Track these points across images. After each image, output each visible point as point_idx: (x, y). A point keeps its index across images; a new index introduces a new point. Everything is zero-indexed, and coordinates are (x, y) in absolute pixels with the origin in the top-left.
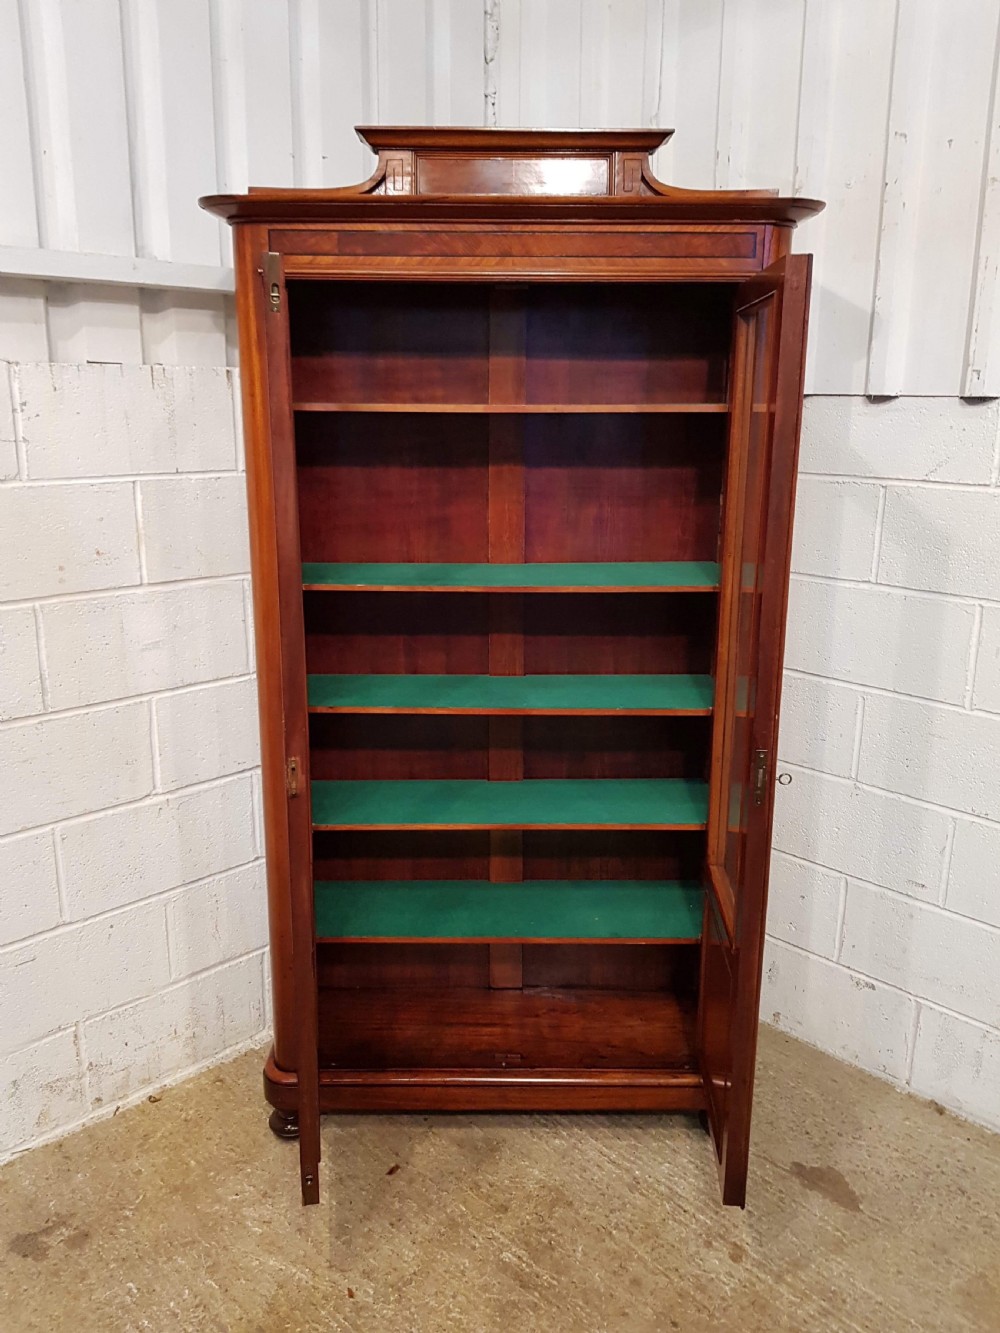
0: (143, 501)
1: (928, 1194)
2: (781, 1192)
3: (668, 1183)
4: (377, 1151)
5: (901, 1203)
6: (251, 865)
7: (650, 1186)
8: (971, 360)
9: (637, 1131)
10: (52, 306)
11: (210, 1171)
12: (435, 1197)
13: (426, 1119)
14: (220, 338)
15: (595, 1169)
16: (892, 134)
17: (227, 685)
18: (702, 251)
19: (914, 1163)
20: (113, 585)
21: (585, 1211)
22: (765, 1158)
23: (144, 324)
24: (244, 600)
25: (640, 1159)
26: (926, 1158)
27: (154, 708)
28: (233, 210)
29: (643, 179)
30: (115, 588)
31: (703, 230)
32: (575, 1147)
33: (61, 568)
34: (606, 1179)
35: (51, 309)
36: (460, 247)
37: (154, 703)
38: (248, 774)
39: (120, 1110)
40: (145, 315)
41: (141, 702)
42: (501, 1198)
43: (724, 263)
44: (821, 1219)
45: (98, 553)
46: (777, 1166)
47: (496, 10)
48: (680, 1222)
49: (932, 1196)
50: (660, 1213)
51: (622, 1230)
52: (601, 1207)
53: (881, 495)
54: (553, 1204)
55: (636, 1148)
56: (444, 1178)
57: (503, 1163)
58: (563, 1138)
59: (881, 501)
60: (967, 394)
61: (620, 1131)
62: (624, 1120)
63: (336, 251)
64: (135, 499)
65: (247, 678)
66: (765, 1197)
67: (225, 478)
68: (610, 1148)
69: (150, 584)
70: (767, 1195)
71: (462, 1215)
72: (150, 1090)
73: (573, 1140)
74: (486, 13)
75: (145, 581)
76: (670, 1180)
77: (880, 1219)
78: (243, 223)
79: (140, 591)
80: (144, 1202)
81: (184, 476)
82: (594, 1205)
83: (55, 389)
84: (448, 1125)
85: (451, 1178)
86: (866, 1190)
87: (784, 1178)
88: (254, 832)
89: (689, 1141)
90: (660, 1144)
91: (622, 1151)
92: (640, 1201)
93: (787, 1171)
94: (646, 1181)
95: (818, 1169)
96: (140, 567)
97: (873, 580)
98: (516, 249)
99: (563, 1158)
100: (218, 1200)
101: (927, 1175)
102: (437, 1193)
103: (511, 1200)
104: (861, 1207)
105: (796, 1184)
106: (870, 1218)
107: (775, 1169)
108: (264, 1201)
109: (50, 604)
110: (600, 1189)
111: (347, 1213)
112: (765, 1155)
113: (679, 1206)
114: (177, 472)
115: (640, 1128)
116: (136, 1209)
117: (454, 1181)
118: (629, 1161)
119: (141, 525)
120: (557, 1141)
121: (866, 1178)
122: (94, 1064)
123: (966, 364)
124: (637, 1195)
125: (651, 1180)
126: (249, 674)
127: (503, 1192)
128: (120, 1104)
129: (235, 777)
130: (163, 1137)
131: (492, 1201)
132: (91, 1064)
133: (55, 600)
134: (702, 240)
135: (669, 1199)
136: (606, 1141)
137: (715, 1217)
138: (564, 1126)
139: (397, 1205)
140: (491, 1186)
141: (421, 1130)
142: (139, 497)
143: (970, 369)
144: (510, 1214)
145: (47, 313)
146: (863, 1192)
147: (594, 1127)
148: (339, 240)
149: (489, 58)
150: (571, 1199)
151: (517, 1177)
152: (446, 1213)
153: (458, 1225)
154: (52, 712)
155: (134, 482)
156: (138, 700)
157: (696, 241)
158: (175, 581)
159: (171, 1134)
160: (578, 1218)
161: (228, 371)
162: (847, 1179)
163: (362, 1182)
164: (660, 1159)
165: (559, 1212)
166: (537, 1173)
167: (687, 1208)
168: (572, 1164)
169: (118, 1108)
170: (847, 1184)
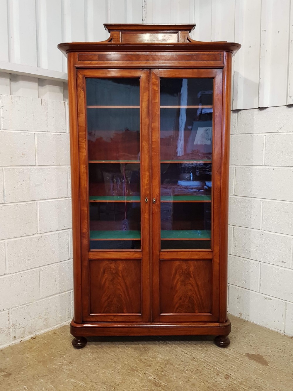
0: (37, 139)
1: (291, 361)
2: (242, 361)
3: (204, 359)
4: (107, 351)
5: (282, 363)
6: (67, 261)
7: (198, 359)
8: (288, 94)
9: (194, 345)
10: (12, 82)
11: (52, 357)
12: (127, 363)
13: (124, 343)
14: (62, 95)
15: (180, 355)
16: (262, 31)
17: (61, 200)
18: (205, 59)
19: (286, 353)
20: (27, 165)
21: (177, 366)
22: (237, 352)
23: (39, 90)
24: (67, 174)
25: (195, 352)
26: (290, 352)
27: (38, 205)
28: (68, 48)
29: (188, 39)
30: (27, 166)
31: (205, 53)
32: (173, 349)
33: (11, 158)
34: (184, 358)
35: (11, 82)
36: (134, 58)
37: (38, 204)
38: (67, 230)
39: (22, 341)
40: (39, 87)
41: (34, 203)
42: (149, 363)
43: (212, 62)
44: (255, 368)
45: (23, 154)
46: (240, 354)
47: (146, 6)
48: (208, 369)
49: (292, 361)
50: (201, 367)
51: (189, 371)
52: (182, 365)
53: (265, 138)
54: (166, 364)
55: (194, 350)
56: (130, 358)
57: (149, 354)
58: (169, 347)
59: (265, 140)
60: (288, 104)
61: (188, 345)
62: (190, 342)
63: (98, 60)
64: (35, 139)
65: (68, 198)
66: (236, 362)
67: (62, 135)
68: (185, 350)
69: (38, 165)
70: (237, 361)
71: (136, 367)
72: (32, 336)
73: (173, 348)
74: (142, 7)
75: (37, 164)
76: (205, 358)
77: (275, 368)
78: (70, 52)
79: (35, 167)
80: (30, 366)
81: (50, 133)
82: (180, 364)
83: (12, 103)
84: (131, 344)
85: (132, 358)
86: (270, 360)
87: (243, 357)
88: (68, 250)
89: (211, 348)
90: (202, 349)
91: (189, 350)
92: (195, 363)
93: (244, 355)
94: (197, 358)
95: (254, 355)
96: (36, 160)
97: (263, 165)
98: (151, 59)
99: (169, 352)
100: (55, 364)
101: (290, 356)
102: (127, 362)
103: (152, 363)
104: (269, 365)
105: (247, 359)
106: (272, 367)
107: (240, 355)
108: (69, 364)
109: (8, 168)
110: (181, 360)
111: (97, 367)
112: (237, 351)
113: (208, 365)
114: (48, 132)
115: (195, 344)
116: (27, 367)
117: (133, 359)
118: (191, 353)
119: (36, 147)
120: (167, 348)
121: (270, 357)
122: (14, 324)
123: (287, 95)
124: (194, 362)
125: (198, 358)
126: (68, 197)
127: (149, 361)
128: (22, 339)
129: (63, 231)
130: (36, 348)
131: (146, 364)
132: (13, 324)
133: (9, 167)
134: (205, 56)
135: (204, 363)
136: (183, 348)
137: (220, 367)
138: (170, 344)
139: (114, 365)
140: (145, 360)
141: (122, 346)
142: (36, 138)
143: (288, 96)
144: (151, 367)
145: (10, 83)
146: (269, 361)
147: (180, 344)
148: (99, 56)
149: (143, 20)
150: (172, 363)
151: (154, 357)
152: (130, 367)
153: (134, 370)
154: (6, 203)
155: (34, 133)
156: (33, 202)
157: (204, 56)
158: (46, 165)
159: (39, 347)
160: (174, 368)
161: (64, 102)
162: (264, 357)
163: (102, 359)
164: (202, 352)
165: (168, 366)
166: (161, 356)
167: (211, 365)
168: (172, 354)
169: (21, 341)
170: (264, 359)
